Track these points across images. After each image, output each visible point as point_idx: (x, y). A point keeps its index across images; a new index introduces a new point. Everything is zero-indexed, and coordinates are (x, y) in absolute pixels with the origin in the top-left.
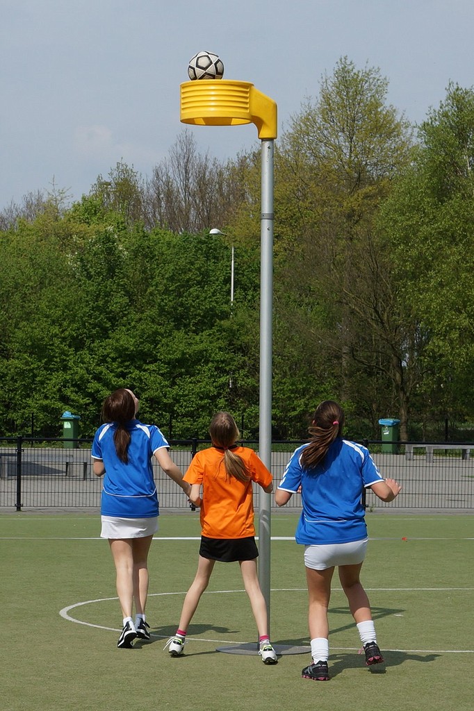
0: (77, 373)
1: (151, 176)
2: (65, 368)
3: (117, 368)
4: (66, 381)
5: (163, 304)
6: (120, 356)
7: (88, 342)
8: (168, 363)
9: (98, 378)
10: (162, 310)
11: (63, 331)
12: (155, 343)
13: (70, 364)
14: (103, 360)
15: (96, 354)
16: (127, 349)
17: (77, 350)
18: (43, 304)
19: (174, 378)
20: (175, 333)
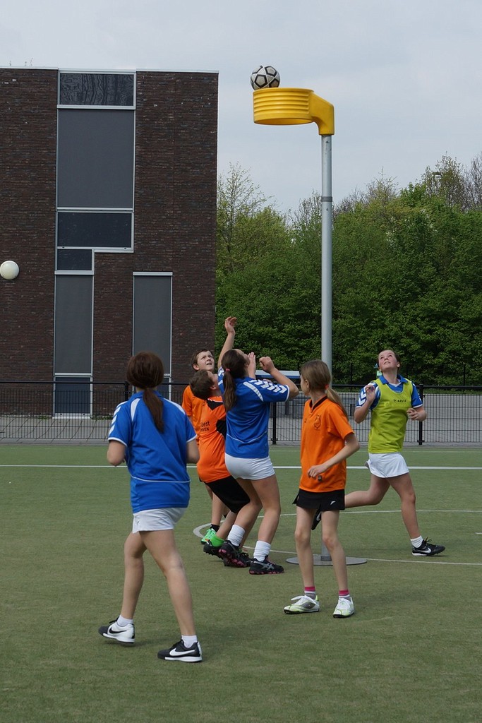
0: (392, 330)
1: (469, 167)
2: (383, 326)
3: (426, 326)
4: (384, 337)
5: (463, 272)
6: (428, 316)
7: (401, 304)
8: (468, 322)
9: (409, 334)
10: (463, 277)
11: (381, 296)
12: (458, 305)
13: (387, 323)
14: (414, 320)
15: (408, 315)
16: (433, 310)
17: (392, 311)
18: (365, 273)
19: (473, 334)
20: (473, 296)
